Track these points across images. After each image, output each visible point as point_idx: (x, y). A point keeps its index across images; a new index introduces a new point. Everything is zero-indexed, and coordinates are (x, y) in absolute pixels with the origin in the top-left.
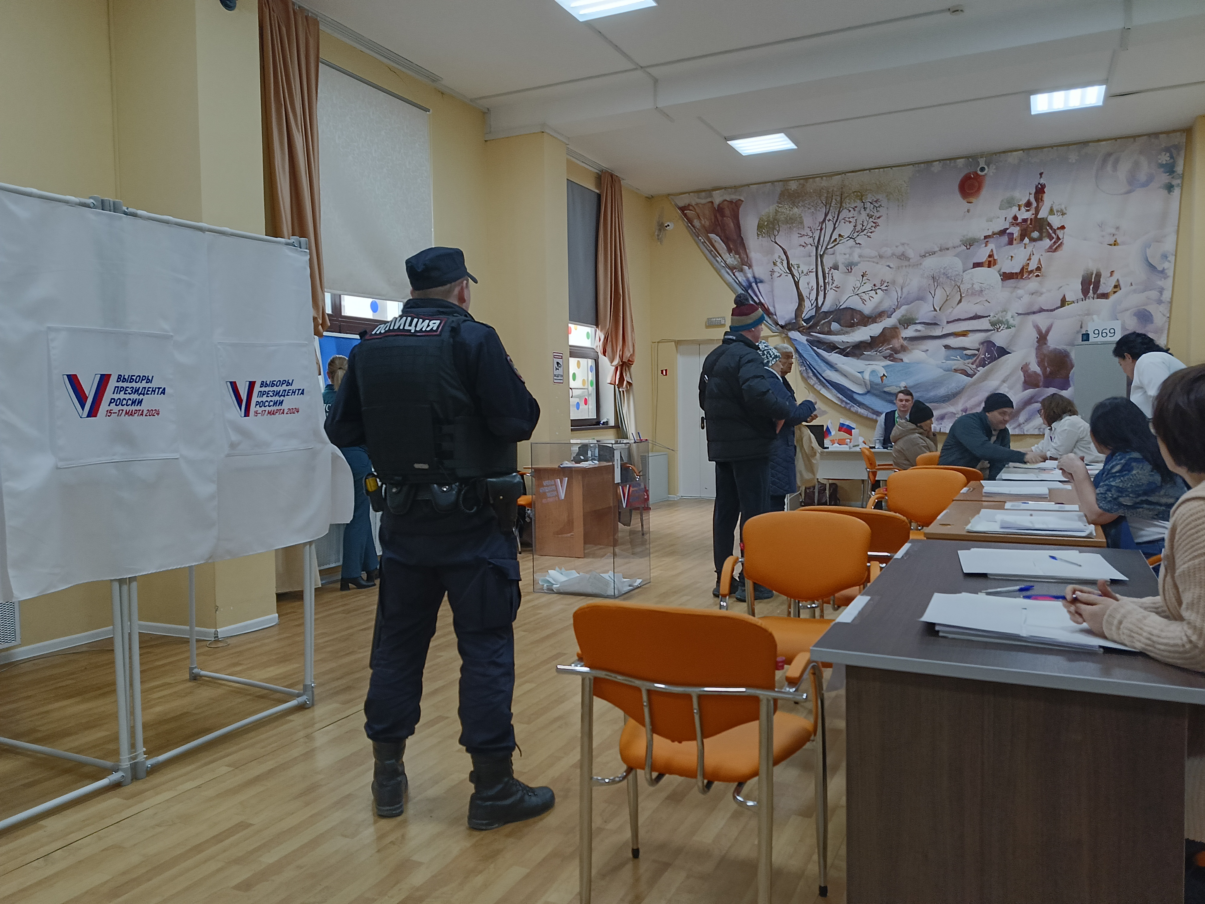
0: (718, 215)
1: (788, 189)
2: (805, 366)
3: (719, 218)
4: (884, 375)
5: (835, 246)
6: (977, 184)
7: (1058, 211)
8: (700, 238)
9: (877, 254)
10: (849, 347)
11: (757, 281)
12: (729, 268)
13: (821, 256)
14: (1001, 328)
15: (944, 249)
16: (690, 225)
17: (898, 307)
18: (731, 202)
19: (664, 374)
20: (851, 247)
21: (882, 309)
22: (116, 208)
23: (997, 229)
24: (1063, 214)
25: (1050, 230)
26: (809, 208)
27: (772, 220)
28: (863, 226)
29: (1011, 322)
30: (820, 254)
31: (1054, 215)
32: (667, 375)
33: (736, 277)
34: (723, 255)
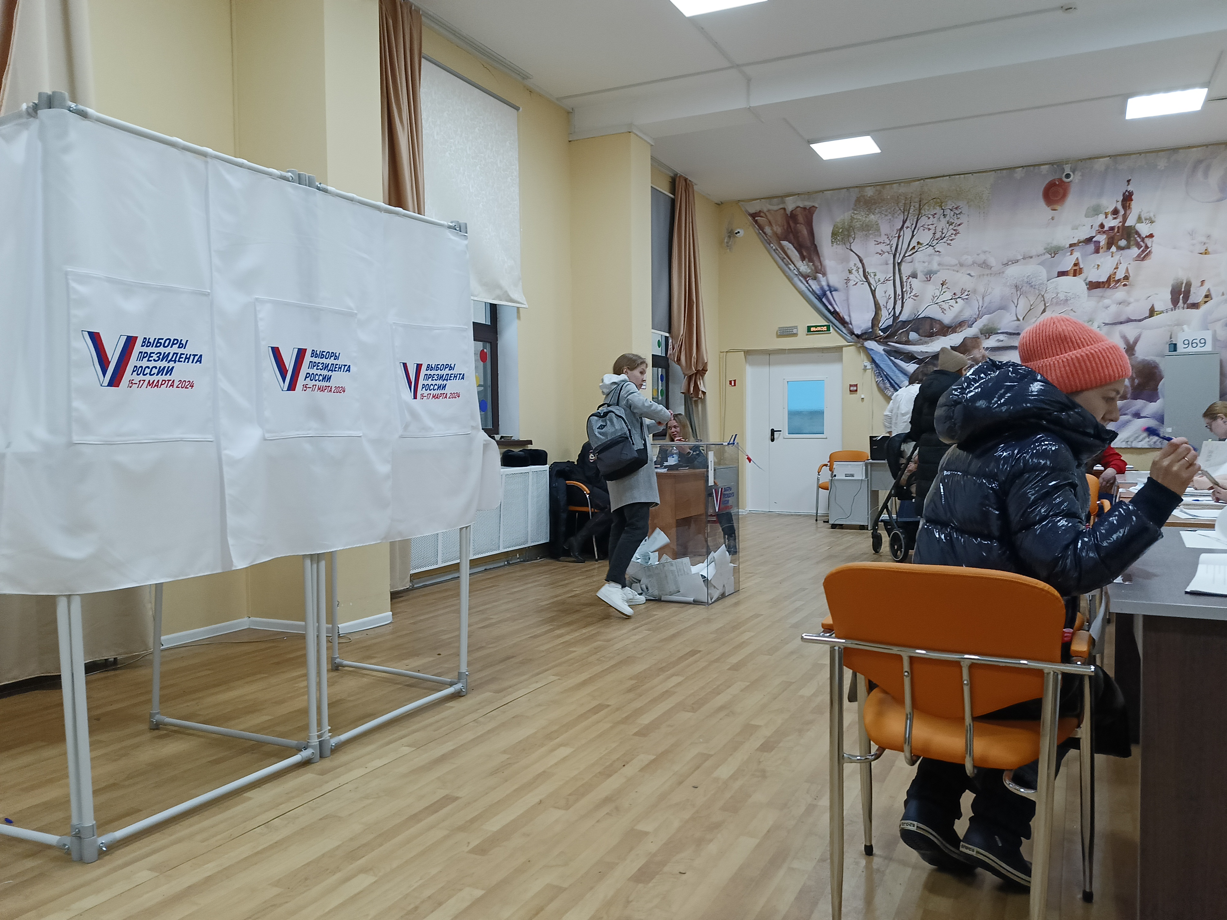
0: (791, 223)
1: (864, 196)
2: (881, 377)
3: (792, 225)
5: (913, 253)
6: (1061, 191)
7: (1146, 219)
8: (772, 245)
9: (957, 262)
10: (928, 357)
11: (832, 289)
12: (802, 276)
13: (899, 264)
15: (1027, 257)
16: (761, 231)
17: (979, 316)
18: (804, 208)
19: (733, 384)
20: (930, 255)
21: (961, 319)
22: (311, 184)
23: (1083, 237)
24: (1152, 222)
25: (1138, 238)
26: (886, 215)
27: (847, 227)
28: (943, 233)
30: (898, 263)
31: (1143, 223)
32: (735, 385)
33: (809, 285)
34: (796, 263)
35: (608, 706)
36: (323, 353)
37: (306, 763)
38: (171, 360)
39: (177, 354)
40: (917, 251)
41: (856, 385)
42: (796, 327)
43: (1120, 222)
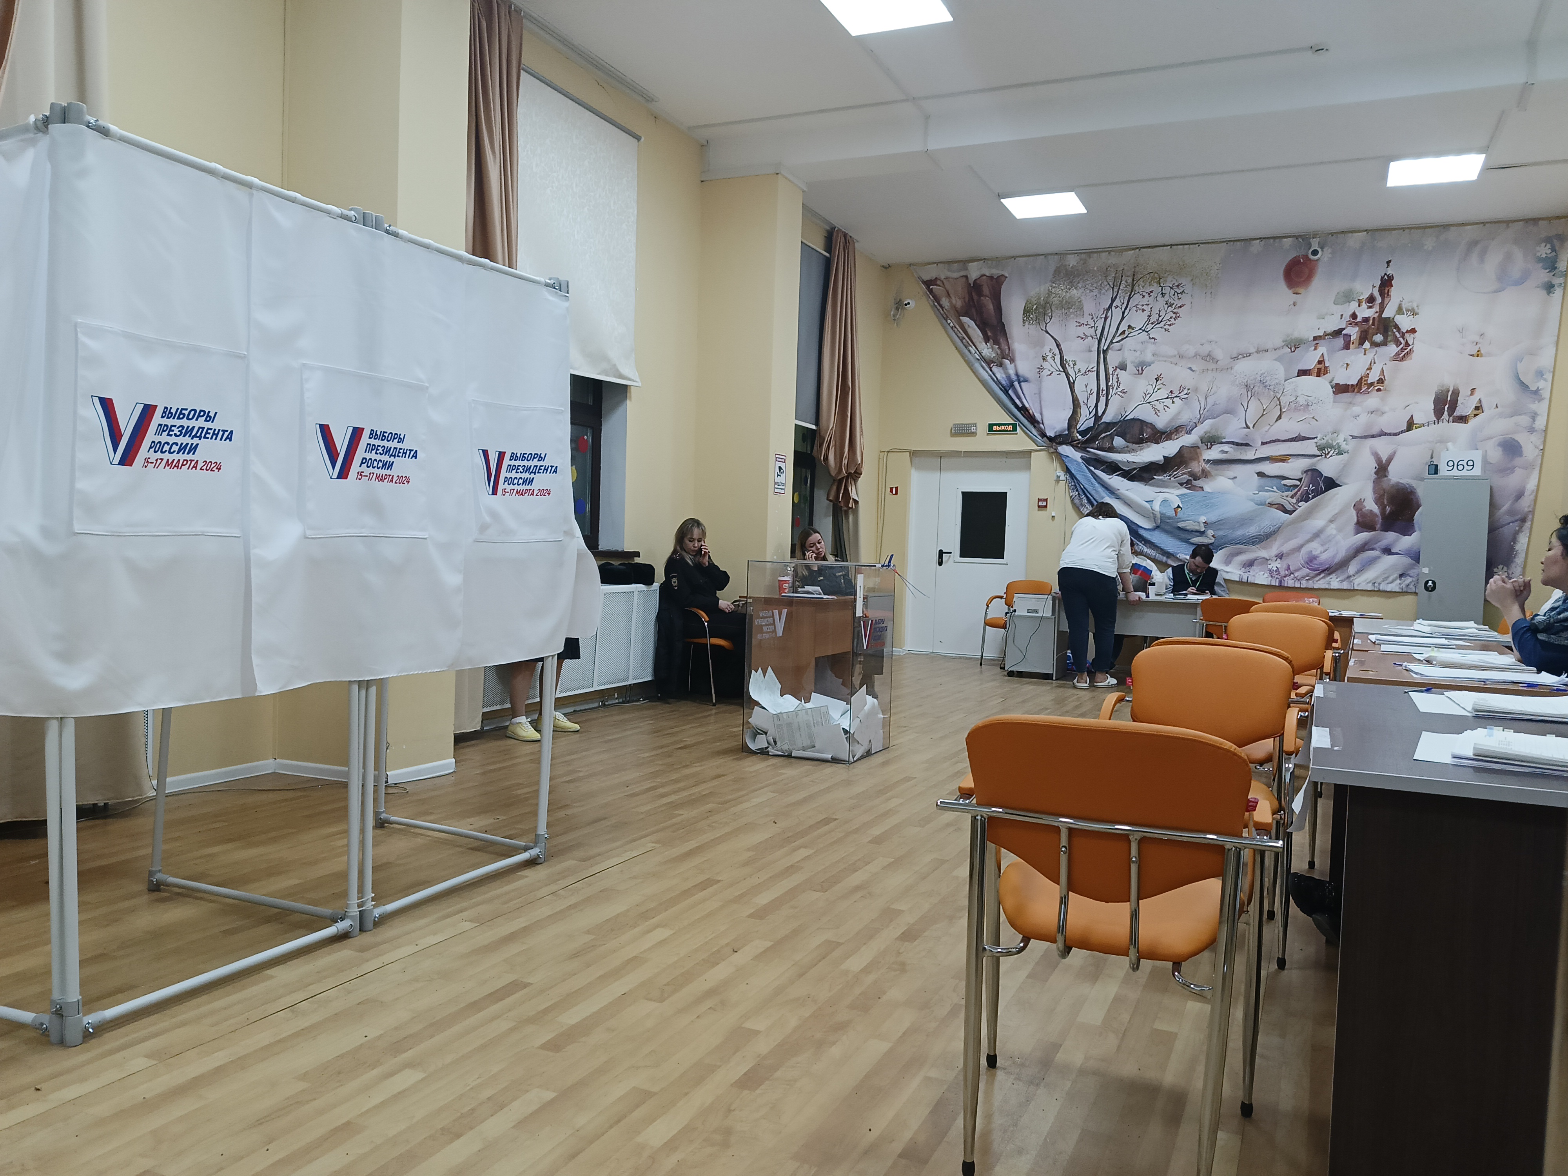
0: (974, 294)
1: (1065, 266)
2: (1077, 491)
3: (975, 297)
4: (1179, 507)
5: (1122, 339)
6: (1306, 271)
7: (1408, 310)
8: (949, 321)
9: (1176, 353)
10: (1135, 469)
11: (1021, 379)
12: (985, 361)
13: (1105, 352)
14: (1330, 455)
15: (1262, 351)
16: (936, 304)
17: (1201, 421)
18: (991, 278)
19: (894, 492)
20: (1143, 343)
21: (1178, 423)
22: (377, 224)
23: (1330, 329)
24: (1415, 314)
25: (1397, 333)
26: (1091, 291)
27: (1042, 302)
28: (1160, 316)
29: (1344, 446)
30: (1103, 350)
31: (1404, 314)
32: (896, 493)
33: (993, 373)
34: (977, 344)
35: (719, 881)
36: (385, 434)
37: (343, 937)
38: (195, 436)
39: (203, 428)
40: (1127, 337)
41: (1046, 500)
42: (976, 424)
43: (1376, 312)
